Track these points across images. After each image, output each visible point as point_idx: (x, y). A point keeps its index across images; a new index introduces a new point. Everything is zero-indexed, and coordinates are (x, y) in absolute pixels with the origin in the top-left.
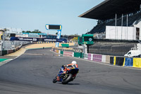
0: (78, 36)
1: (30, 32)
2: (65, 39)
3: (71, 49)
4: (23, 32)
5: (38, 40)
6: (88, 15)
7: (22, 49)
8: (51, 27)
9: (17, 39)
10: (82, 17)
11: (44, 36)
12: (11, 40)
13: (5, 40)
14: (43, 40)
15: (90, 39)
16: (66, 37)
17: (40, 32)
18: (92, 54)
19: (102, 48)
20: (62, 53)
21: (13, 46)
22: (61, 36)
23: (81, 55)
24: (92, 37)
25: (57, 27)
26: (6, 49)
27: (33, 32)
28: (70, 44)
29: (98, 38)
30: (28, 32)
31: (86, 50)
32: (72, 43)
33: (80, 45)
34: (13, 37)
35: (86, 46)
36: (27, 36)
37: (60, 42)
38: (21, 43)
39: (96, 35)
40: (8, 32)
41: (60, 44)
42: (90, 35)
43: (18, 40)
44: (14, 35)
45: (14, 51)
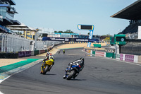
0: (110, 37)
1: (62, 32)
2: (97, 39)
3: (104, 49)
4: (55, 32)
5: (70, 40)
6: (121, 15)
7: (54, 49)
8: (84, 27)
9: (49, 39)
10: (115, 17)
11: (76, 36)
12: (43, 40)
13: (37, 40)
14: (75, 40)
15: (123, 40)
16: (98, 37)
17: (72, 32)
18: (124, 55)
19: (135, 48)
20: (94, 53)
21: (45, 46)
22: (94, 36)
23: (113, 55)
24: (124, 37)
25: (89, 27)
26: (37, 49)
27: (65, 32)
28: (102, 44)
29: (130, 38)
30: (60, 32)
31: (118, 50)
32: (104, 43)
33: (112, 45)
34: (45, 37)
35: (118, 46)
36: (59, 36)
37: (92, 42)
38: (54, 43)
39: (128, 36)
40: (40, 32)
41: (92, 44)
42: (122, 35)
43: (51, 40)
44: (47, 35)
45: (46, 51)
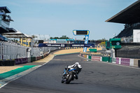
0: (106, 41)
1: (58, 38)
2: (93, 43)
3: (100, 53)
4: (51, 38)
5: (66, 45)
7: (50, 55)
8: (79, 33)
9: (45, 45)
10: (109, 21)
11: (71, 41)
12: (39, 46)
13: (34, 46)
14: (71, 46)
15: (118, 44)
16: (93, 41)
17: (68, 38)
18: (120, 58)
19: (131, 51)
20: (90, 57)
21: (42, 53)
22: (89, 41)
23: (109, 59)
24: (119, 41)
25: (85, 33)
26: (34, 56)
27: (61, 38)
28: (98, 49)
29: (126, 42)
30: (56, 38)
31: (114, 54)
32: (100, 48)
33: (108, 49)
34: (41, 44)
35: (114, 50)
36: (55, 42)
37: (88, 47)
38: (50, 49)
39: (124, 39)
40: (36, 39)
41: (88, 49)
42: (118, 39)
43: (47, 46)
44: (42, 41)
45: (42, 58)
